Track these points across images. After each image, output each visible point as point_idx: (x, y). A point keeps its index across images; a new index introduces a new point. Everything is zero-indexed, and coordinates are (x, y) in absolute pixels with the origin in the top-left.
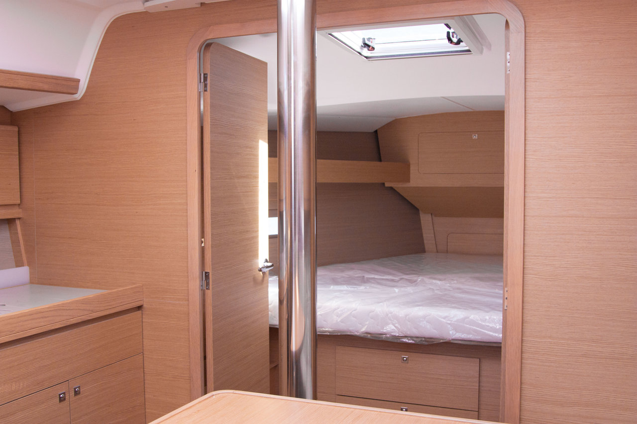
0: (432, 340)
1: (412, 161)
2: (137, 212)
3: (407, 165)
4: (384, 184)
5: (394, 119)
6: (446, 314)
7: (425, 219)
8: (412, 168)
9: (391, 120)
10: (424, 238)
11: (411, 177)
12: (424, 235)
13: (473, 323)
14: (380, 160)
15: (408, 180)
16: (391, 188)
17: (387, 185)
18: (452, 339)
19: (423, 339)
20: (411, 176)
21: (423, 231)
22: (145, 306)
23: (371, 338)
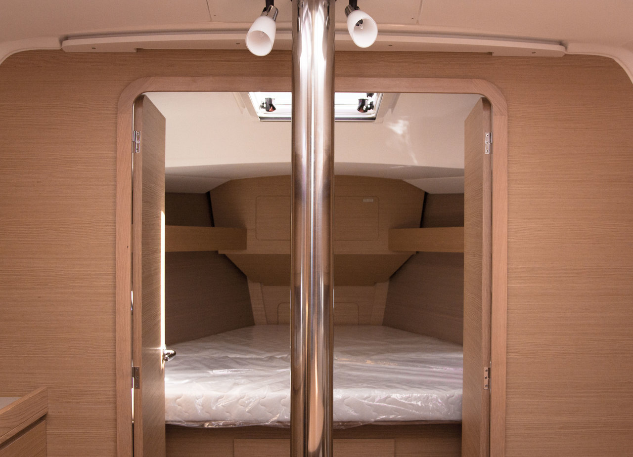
0: (351, 423)
1: (250, 225)
2: (39, 297)
3: (244, 231)
4: (217, 252)
5: (230, 180)
6: (366, 395)
7: (254, 289)
8: (250, 234)
9: (224, 181)
10: (253, 309)
11: (248, 244)
12: (253, 306)
13: (395, 402)
14: (213, 225)
15: (245, 248)
16: (224, 256)
17: (220, 252)
18: (375, 421)
19: (341, 424)
20: (248, 242)
21: (252, 301)
22: (50, 413)
23: (283, 427)
